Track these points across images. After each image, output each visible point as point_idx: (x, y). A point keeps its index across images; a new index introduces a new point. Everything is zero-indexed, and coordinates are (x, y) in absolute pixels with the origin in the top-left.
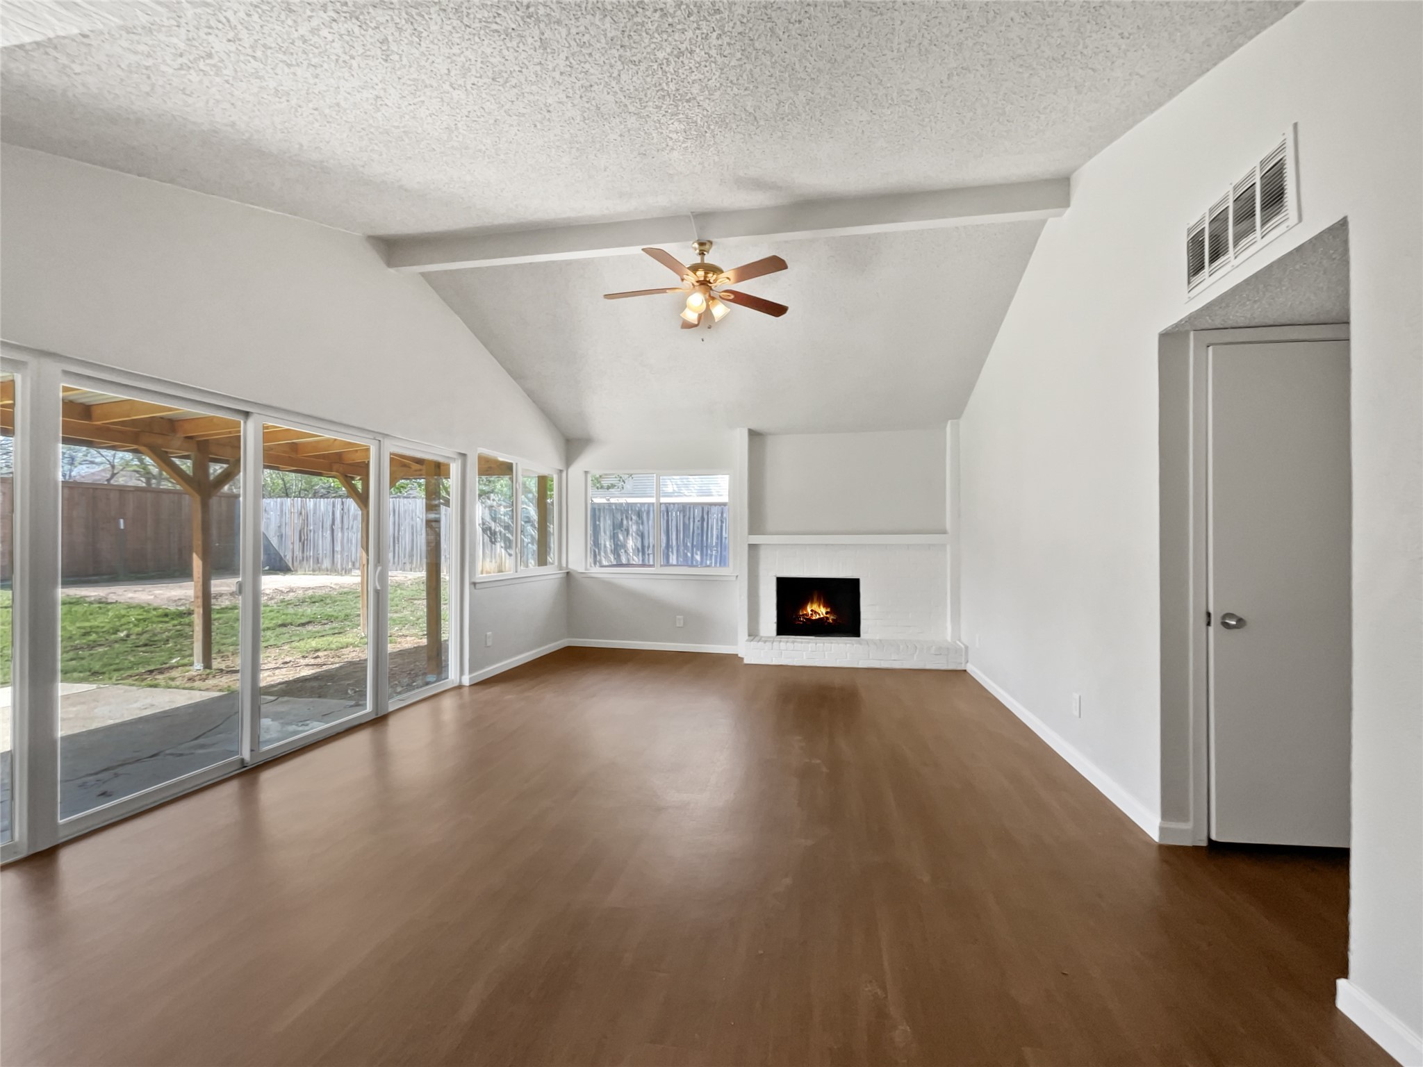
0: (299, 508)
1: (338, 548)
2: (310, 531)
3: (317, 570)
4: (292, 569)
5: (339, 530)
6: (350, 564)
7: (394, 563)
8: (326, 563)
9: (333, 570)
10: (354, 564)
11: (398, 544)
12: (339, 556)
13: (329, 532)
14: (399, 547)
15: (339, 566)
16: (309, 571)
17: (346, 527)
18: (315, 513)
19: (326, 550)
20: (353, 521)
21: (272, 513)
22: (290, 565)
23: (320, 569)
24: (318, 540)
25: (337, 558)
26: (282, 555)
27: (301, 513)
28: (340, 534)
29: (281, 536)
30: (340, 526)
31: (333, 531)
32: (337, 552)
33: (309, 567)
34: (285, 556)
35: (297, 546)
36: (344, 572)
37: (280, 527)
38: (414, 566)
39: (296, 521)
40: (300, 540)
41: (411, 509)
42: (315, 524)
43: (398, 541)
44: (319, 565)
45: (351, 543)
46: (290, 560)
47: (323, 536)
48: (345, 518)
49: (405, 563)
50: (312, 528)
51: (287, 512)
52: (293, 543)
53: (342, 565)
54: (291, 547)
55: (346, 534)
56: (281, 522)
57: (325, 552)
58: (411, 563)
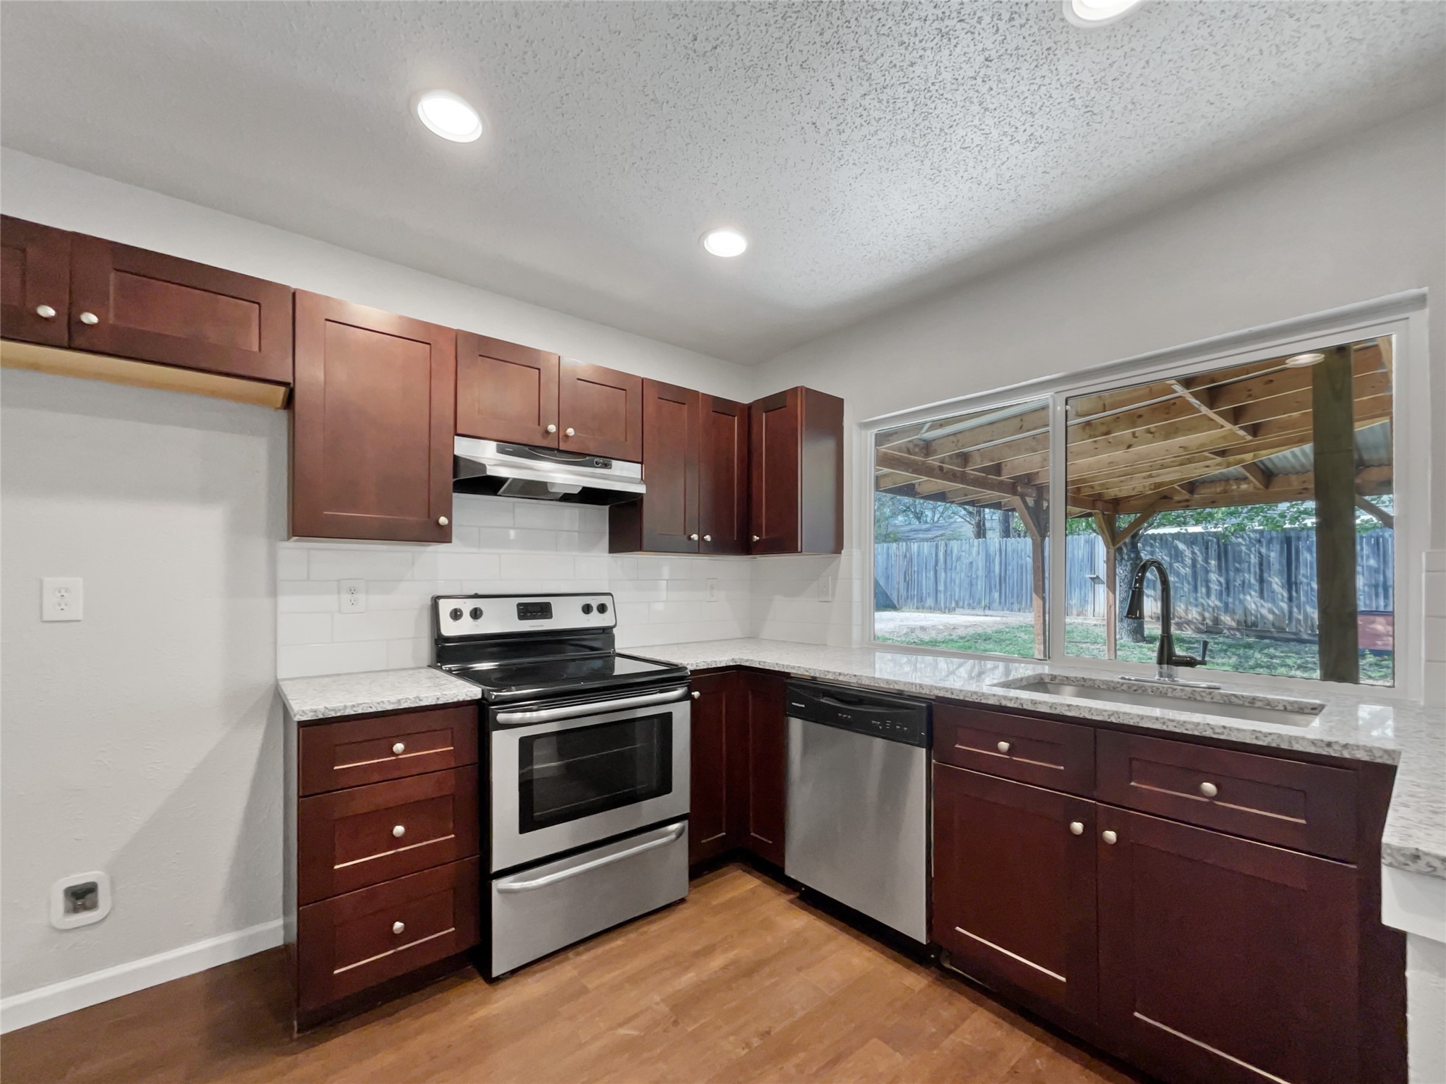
0: (904, 551)
1: (941, 587)
2: (915, 572)
3: (921, 607)
4: (897, 606)
5: (943, 571)
6: (953, 603)
7: (1000, 603)
8: (930, 602)
9: (936, 608)
10: (957, 603)
11: (1005, 583)
12: (942, 595)
13: (932, 573)
14: (1006, 587)
15: (942, 605)
16: (913, 608)
17: (949, 567)
18: (918, 555)
19: (929, 589)
20: (956, 562)
21: (879, 557)
22: (896, 602)
23: (923, 607)
24: (922, 581)
25: (941, 598)
26: (889, 594)
27: (905, 556)
28: (943, 575)
29: (887, 578)
30: (943, 567)
31: (936, 572)
32: (940, 591)
33: (913, 605)
34: (891, 595)
35: (902, 583)
36: (947, 610)
37: (886, 569)
38: (1023, 606)
39: (901, 564)
40: (905, 580)
41: (1020, 548)
42: (918, 566)
43: (1005, 580)
44: (922, 603)
45: (955, 583)
46: (896, 598)
47: (926, 576)
48: (948, 558)
49: (1012, 603)
50: (916, 569)
51: (893, 556)
52: (898, 583)
53: (945, 603)
54: (897, 586)
55: (949, 574)
56: (887, 565)
57: (928, 591)
58: (1020, 603)
